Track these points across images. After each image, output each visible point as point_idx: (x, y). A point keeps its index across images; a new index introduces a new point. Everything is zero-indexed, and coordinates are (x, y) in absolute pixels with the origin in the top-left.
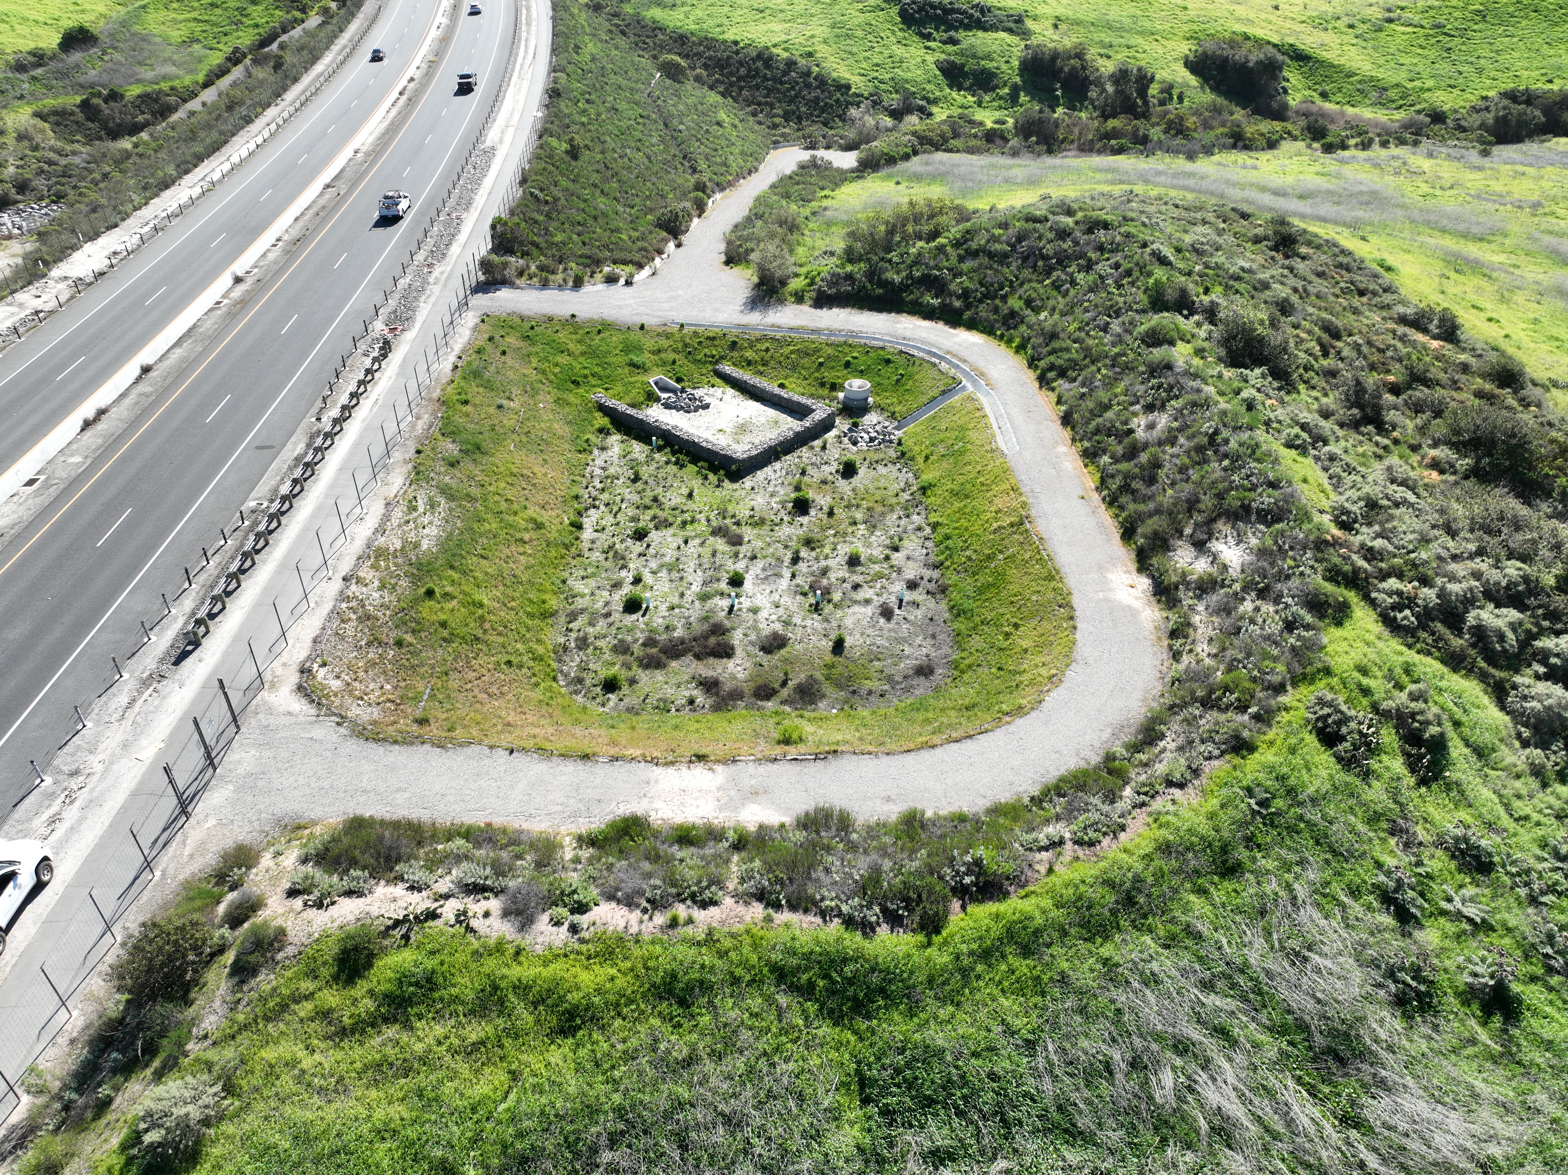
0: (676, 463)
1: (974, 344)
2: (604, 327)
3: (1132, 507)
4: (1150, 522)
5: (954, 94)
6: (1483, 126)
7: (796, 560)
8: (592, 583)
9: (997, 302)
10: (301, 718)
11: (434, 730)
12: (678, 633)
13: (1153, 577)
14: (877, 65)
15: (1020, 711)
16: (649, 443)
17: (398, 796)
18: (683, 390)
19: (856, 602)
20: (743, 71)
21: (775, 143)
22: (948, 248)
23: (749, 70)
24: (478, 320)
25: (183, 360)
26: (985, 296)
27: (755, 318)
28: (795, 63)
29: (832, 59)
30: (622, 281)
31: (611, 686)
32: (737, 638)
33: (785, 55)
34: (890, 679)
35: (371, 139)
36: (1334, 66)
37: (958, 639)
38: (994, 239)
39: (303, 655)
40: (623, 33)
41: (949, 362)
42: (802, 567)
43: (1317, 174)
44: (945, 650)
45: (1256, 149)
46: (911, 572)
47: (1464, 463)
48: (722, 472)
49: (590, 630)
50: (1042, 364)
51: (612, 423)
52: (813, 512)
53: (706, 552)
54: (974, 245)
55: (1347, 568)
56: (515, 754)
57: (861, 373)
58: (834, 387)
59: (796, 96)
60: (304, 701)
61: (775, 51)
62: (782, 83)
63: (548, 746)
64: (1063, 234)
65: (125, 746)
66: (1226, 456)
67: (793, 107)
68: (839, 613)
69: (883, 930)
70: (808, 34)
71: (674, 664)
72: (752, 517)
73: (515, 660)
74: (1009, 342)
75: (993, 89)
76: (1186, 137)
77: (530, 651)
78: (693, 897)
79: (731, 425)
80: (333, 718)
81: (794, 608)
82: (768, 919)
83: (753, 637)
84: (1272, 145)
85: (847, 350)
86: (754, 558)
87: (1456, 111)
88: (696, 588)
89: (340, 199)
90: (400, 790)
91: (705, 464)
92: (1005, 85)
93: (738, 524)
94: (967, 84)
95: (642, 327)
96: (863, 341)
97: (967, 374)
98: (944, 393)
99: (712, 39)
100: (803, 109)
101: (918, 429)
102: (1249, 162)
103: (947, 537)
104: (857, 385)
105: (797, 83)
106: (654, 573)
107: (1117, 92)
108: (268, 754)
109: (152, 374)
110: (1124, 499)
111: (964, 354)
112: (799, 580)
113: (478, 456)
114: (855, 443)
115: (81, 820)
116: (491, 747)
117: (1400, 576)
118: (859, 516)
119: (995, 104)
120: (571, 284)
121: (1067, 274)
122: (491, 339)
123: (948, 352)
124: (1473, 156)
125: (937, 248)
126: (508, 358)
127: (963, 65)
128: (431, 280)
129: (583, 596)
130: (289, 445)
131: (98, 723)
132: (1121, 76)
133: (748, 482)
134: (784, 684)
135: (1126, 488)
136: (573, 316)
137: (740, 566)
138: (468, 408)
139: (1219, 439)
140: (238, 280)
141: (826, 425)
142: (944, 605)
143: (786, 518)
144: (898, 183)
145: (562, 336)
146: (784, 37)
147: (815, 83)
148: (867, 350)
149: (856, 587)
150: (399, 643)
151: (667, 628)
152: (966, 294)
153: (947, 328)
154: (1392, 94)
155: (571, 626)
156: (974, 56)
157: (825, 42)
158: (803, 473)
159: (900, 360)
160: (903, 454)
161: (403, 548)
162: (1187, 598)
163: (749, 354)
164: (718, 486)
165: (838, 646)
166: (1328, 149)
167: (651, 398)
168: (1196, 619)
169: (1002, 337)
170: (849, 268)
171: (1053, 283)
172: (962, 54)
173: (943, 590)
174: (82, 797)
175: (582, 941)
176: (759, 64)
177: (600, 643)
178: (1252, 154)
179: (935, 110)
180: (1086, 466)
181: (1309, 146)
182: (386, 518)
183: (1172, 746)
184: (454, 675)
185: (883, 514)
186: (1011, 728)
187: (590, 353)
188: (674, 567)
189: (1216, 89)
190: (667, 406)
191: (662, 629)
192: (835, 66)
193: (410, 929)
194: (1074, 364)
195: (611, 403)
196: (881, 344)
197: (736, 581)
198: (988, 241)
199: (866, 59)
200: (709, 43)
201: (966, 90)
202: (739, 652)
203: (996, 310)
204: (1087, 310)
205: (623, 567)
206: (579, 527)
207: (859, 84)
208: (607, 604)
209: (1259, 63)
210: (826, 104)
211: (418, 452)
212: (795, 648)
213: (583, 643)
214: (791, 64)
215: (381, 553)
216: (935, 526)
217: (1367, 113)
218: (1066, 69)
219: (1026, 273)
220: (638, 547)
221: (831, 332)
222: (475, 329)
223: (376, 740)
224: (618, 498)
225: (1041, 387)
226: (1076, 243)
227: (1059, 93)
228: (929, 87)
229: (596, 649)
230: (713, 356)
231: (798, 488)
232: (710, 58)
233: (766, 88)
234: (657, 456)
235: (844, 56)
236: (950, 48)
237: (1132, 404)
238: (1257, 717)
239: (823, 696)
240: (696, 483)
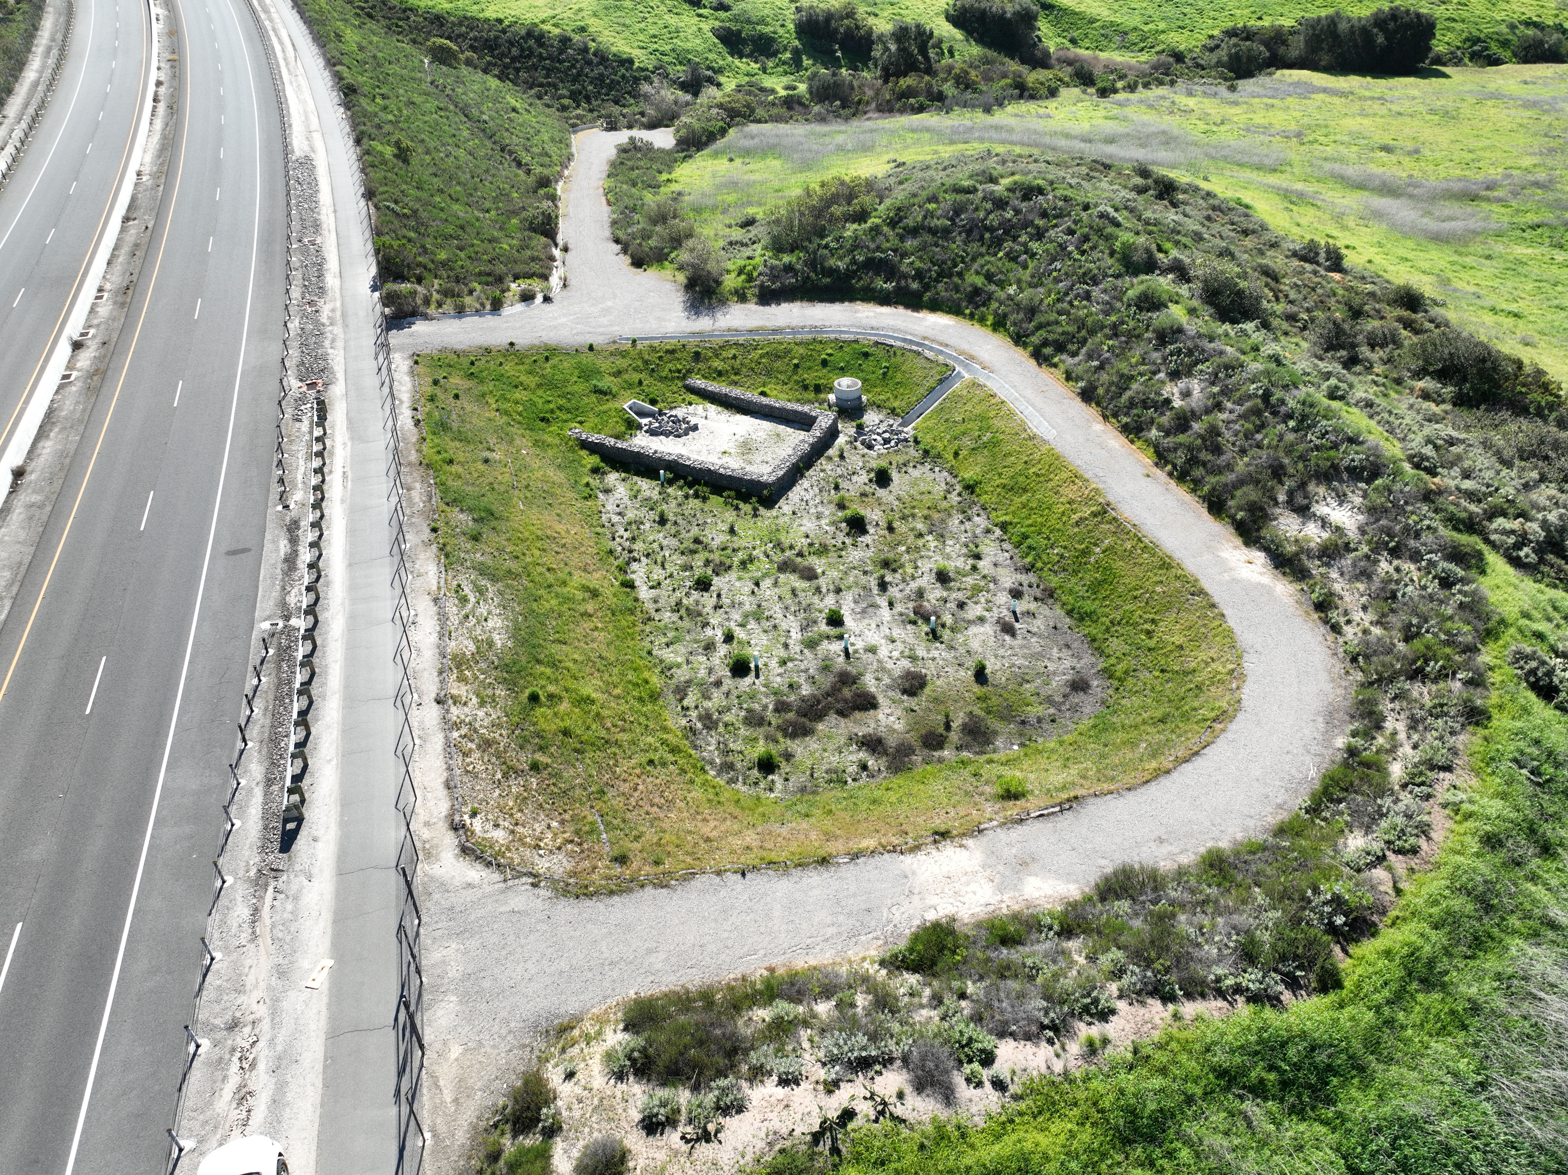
0: (696, 496)
1: (947, 327)
2: (549, 353)
3: (1212, 480)
4: (1238, 493)
5: (737, 62)
6: (1219, 64)
7: (883, 586)
8: (681, 648)
9: (956, 279)
10: (488, 889)
11: (639, 866)
12: (806, 690)
13: (1266, 549)
14: (655, 36)
15: (1223, 717)
16: (656, 477)
17: (652, 958)
18: (661, 413)
19: (970, 622)
20: (515, 51)
21: (574, 126)
22: (885, 229)
23: (522, 50)
24: (409, 362)
25: (61, 455)
26: (941, 275)
27: (704, 323)
28: (570, 40)
29: (606, 33)
30: (539, 298)
31: (767, 766)
32: (870, 683)
33: (556, 31)
34: (1049, 700)
35: (148, 158)
36: (1076, 14)
37: (1096, 645)
38: (929, 214)
39: (443, 807)
40: (370, 16)
41: (931, 349)
42: (893, 591)
43: (1106, 118)
44: (1088, 659)
45: (1041, 98)
46: (1008, 579)
47: (1449, 390)
48: (754, 499)
49: (708, 704)
50: (1035, 339)
51: (603, 460)
52: (872, 530)
53: (785, 592)
54: (910, 222)
55: (1464, 515)
56: (749, 876)
57: (843, 371)
58: (818, 389)
59: (579, 74)
60: (478, 866)
61: (546, 27)
62: (561, 62)
63: (773, 856)
64: (1000, 204)
65: (281, 972)
66: (1290, 416)
67: (577, 86)
68: (960, 638)
69: (1287, 996)
70: (576, 7)
71: (820, 726)
72: (811, 545)
73: (656, 757)
74: (982, 320)
75: (775, 54)
76: (975, 91)
77: (664, 742)
78: (1086, 1009)
79: (731, 444)
80: (524, 879)
81: (911, 640)
82: (1176, 1016)
83: (887, 680)
84: (1053, 93)
85: (819, 347)
86: (838, 591)
87: (1190, 51)
88: (796, 635)
89: (152, 234)
90: (650, 951)
91: (732, 493)
92: (785, 49)
93: (800, 554)
94: (747, 50)
95: (591, 348)
96: (833, 336)
97: (955, 359)
98: (941, 381)
99: (472, 18)
100: (590, 88)
101: (930, 423)
102: (1041, 111)
103: (1025, 537)
104: (846, 383)
105: (577, 61)
106: (742, 625)
107: (899, 49)
108: (473, 943)
109: (30, 478)
110: (1198, 472)
111: (941, 338)
112: (899, 608)
113: (494, 523)
114: (870, 447)
115: (281, 1087)
116: (719, 873)
117: (1504, 514)
118: (920, 526)
119: (780, 69)
120: (488, 307)
121: (1020, 244)
122: (436, 382)
123: (925, 338)
124: (1223, 90)
125: (871, 229)
126: (463, 402)
127: (739, 32)
128: (324, 318)
129: (679, 666)
130: (268, 546)
131: (226, 950)
132: (902, 34)
133: (785, 506)
134: (948, 727)
135: (1193, 461)
136: (512, 344)
137: (830, 601)
138: (454, 468)
139: (1273, 400)
140: (77, 346)
141: (832, 434)
142: (1059, 612)
143: (848, 541)
144: (731, 160)
145: (509, 368)
146: (550, 13)
147: (595, 60)
148: (840, 345)
149: (961, 605)
150: (535, 767)
151: (791, 686)
152: (919, 275)
153: (909, 312)
154: (1133, 37)
155: (685, 703)
156: (748, 21)
157: (595, 15)
158: (837, 488)
159: (879, 352)
160: (926, 452)
161: (478, 648)
162: (1315, 568)
163: (717, 364)
164: (755, 516)
165: (980, 676)
166: (1104, 93)
167: (632, 426)
168: (1337, 587)
169: (972, 316)
170: (786, 259)
171: (1007, 255)
172: (735, 19)
173: (1050, 594)
174: (263, 1054)
175: (1016, 1098)
176: (532, 42)
177: (728, 718)
178: (1039, 102)
179: (722, 79)
180: (1132, 442)
181: (1084, 92)
182: (442, 618)
183: (1401, 727)
184: (612, 792)
185: (943, 521)
186: (1229, 735)
187: (548, 384)
188: (758, 614)
189: (980, 41)
190: (653, 433)
191: (785, 688)
192: (612, 40)
193: (834, 1140)
194: (1071, 337)
195: (594, 438)
196: (852, 337)
197: (835, 620)
198: (925, 217)
199: (642, 30)
200: (470, 22)
201: (747, 56)
202: (881, 699)
203: (957, 289)
204: (1057, 280)
205: (706, 624)
206: (630, 585)
207: (642, 58)
208: (710, 671)
209: (1016, 14)
210: (612, 81)
211: (434, 530)
212: (937, 685)
213: (709, 722)
214: (565, 41)
215: (460, 662)
216: (1004, 526)
217: (1118, 57)
218: (842, 30)
219: (974, 247)
220: (708, 600)
221: (794, 331)
222: (412, 373)
223: (590, 896)
224: (655, 545)
225: (1040, 365)
226: (1017, 212)
227: (839, 54)
228: (711, 56)
229: (726, 725)
230: (679, 371)
231: (841, 506)
232: (475, 39)
233: (544, 68)
234: (670, 490)
235: (619, 29)
236: (722, 14)
237: (1154, 373)
238: (1469, 683)
239: (995, 733)
240: (730, 516)
